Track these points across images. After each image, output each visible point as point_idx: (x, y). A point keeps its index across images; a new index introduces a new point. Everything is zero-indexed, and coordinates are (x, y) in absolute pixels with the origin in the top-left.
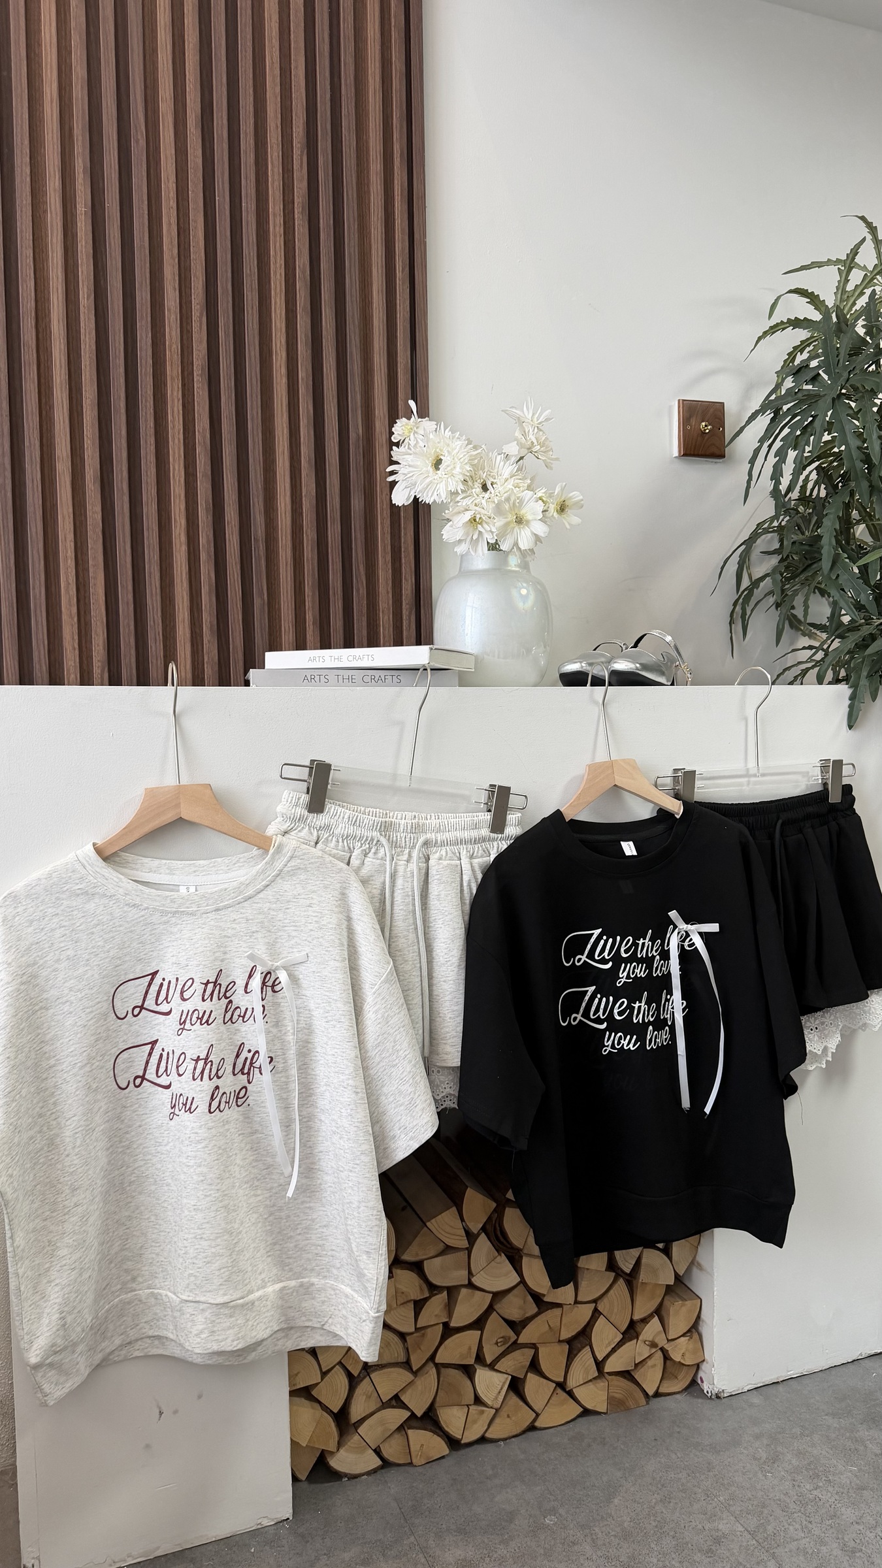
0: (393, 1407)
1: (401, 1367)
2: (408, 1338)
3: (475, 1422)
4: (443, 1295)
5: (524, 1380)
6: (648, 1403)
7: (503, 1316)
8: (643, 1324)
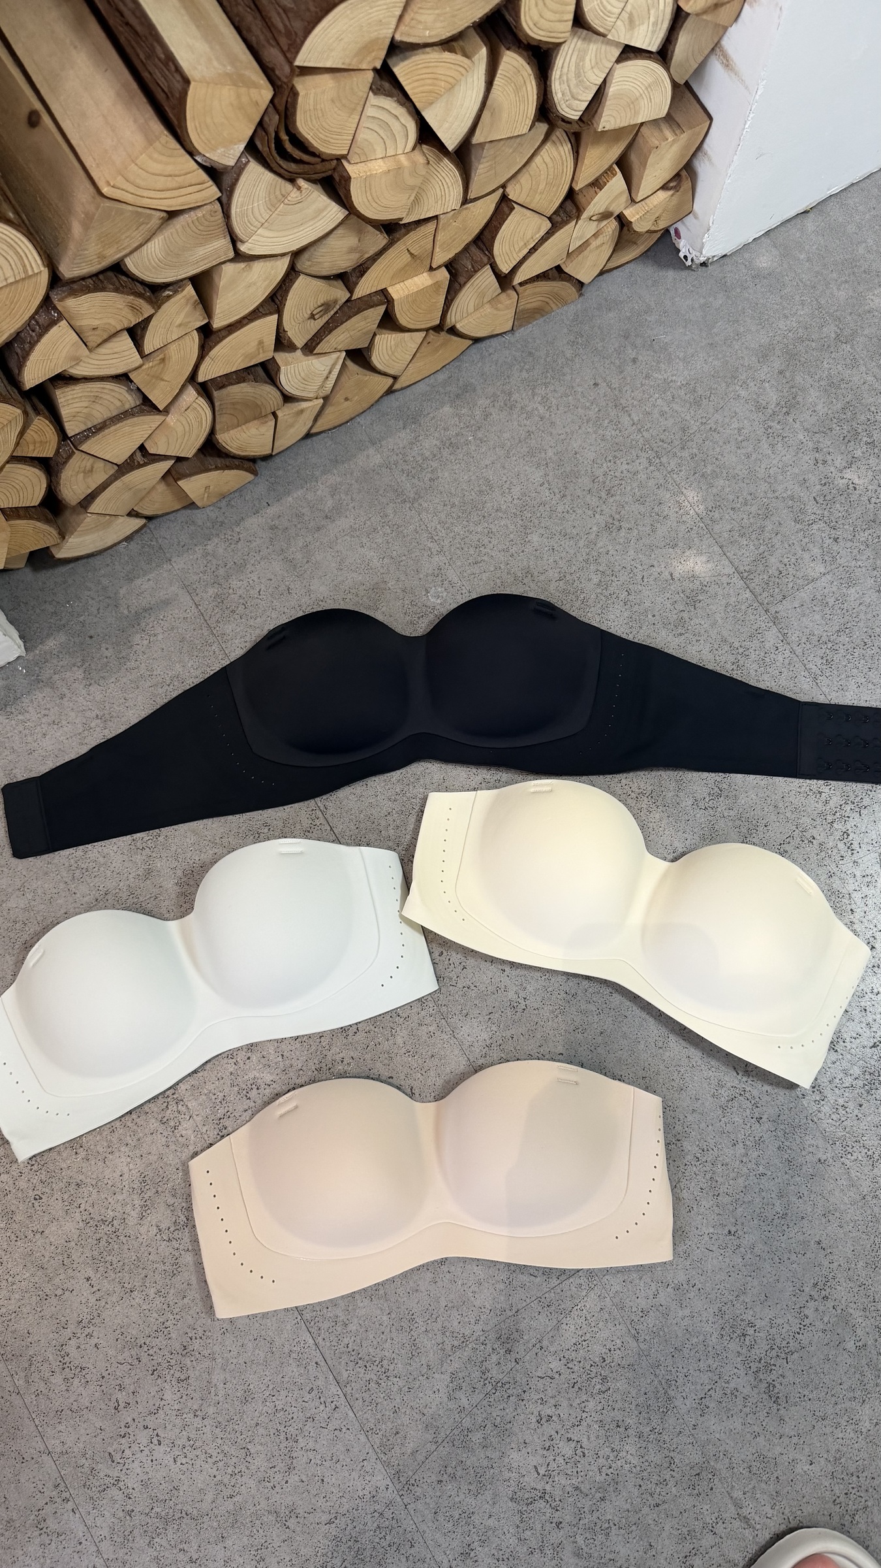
0: (140, 466)
1: (133, 415)
2: (132, 376)
3: (292, 426)
4: (185, 292)
5: (370, 347)
6: (581, 295)
7: (318, 274)
8: (592, 190)
